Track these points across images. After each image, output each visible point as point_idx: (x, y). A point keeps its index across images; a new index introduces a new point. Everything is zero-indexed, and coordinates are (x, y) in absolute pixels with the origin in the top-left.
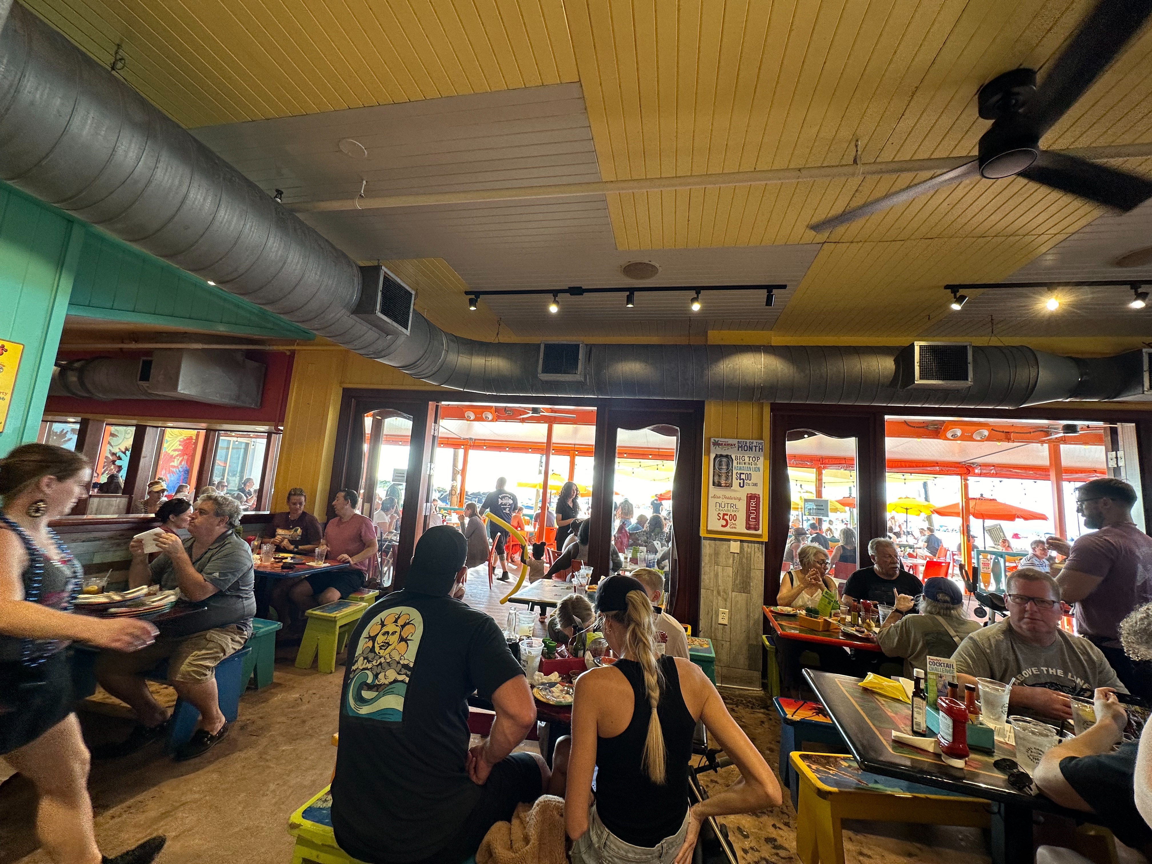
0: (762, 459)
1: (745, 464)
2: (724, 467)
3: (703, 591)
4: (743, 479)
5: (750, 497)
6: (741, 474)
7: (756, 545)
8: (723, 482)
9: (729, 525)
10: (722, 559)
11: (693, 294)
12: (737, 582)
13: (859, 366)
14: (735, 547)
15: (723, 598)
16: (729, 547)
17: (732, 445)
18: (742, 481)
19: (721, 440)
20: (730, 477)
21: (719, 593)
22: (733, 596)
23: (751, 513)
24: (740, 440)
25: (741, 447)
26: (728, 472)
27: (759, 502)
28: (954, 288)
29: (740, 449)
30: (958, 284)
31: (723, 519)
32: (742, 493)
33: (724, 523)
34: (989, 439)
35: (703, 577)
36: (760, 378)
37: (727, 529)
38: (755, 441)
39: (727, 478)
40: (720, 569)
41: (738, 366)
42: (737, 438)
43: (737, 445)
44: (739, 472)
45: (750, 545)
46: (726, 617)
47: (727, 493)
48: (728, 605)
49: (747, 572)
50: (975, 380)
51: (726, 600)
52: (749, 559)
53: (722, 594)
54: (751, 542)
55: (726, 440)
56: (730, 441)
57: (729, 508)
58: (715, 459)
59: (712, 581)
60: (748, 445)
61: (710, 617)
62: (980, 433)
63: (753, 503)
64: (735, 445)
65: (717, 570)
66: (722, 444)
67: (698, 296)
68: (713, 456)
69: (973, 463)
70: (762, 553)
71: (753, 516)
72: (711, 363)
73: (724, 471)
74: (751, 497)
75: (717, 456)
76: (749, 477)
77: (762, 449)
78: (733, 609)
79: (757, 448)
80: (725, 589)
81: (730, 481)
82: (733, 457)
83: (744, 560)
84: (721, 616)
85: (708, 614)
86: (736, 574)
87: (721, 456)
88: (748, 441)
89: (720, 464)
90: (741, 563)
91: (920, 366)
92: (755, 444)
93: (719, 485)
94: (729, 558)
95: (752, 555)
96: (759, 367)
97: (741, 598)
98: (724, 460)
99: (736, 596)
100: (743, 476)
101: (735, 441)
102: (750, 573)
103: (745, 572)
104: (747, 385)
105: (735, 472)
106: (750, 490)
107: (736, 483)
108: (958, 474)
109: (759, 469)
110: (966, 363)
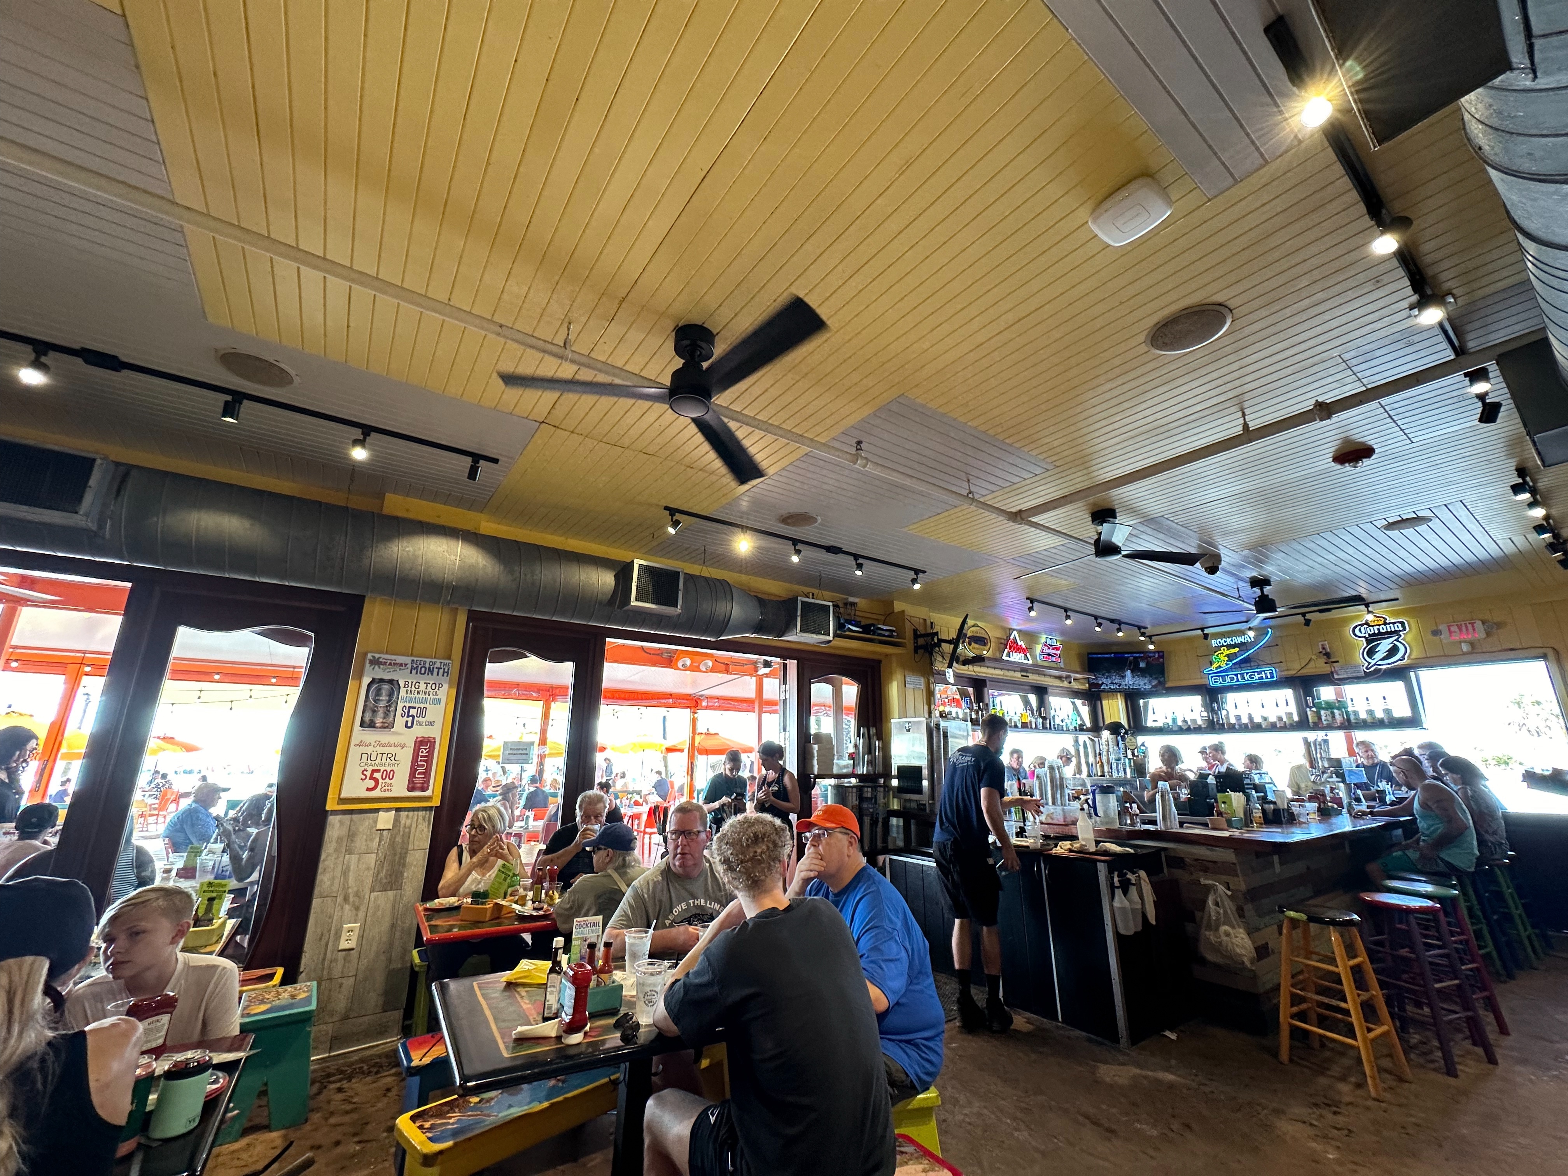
0: (446, 686)
1: (418, 693)
2: (384, 698)
3: (316, 903)
4: (413, 716)
5: (421, 741)
6: (410, 707)
7: (421, 813)
8: (379, 721)
9: (380, 787)
10: (360, 843)
11: (357, 433)
12: (382, 875)
13: (577, 577)
14: (385, 820)
15: (354, 905)
16: (376, 822)
17: (401, 665)
18: (410, 719)
19: (384, 657)
20: (392, 714)
21: (346, 899)
22: (372, 899)
23: (419, 766)
24: (415, 659)
25: (415, 669)
26: (390, 706)
27: (434, 748)
28: (672, 511)
29: (414, 672)
30: (675, 507)
31: (371, 778)
32: (409, 738)
33: (372, 784)
34: (712, 670)
35: (320, 877)
36: (453, 574)
37: (376, 794)
38: (438, 661)
39: (386, 714)
40: (354, 858)
41: (420, 553)
42: (412, 655)
43: (409, 666)
44: (407, 705)
45: (411, 814)
46: (354, 937)
47: (384, 737)
48: (361, 914)
49: (400, 858)
50: (682, 608)
51: (357, 909)
52: (407, 836)
53: (351, 899)
54: (414, 809)
55: (393, 657)
56: (400, 659)
57: (384, 761)
58: (369, 686)
59: (337, 881)
60: (427, 666)
61: (323, 942)
62: (706, 664)
63: (424, 751)
64: (406, 665)
65: (349, 862)
66: (385, 663)
67: (365, 439)
68: (366, 681)
69: (701, 696)
70: (429, 824)
71: (421, 770)
72: (377, 542)
73: (382, 704)
74: (420, 743)
75: (373, 681)
76: (422, 712)
77: (447, 673)
78: (369, 919)
79: (441, 671)
80: (358, 891)
81: (391, 719)
82: (402, 683)
83: (398, 839)
84: (344, 937)
85: (321, 939)
86: (380, 864)
87: (382, 681)
88: (428, 660)
89: (378, 692)
90: (392, 844)
91: (637, 586)
92: (438, 665)
93: (372, 725)
94: (372, 840)
95: (413, 830)
96: (453, 558)
97: (384, 900)
98: (386, 687)
99: (376, 899)
100: (413, 712)
101: (407, 660)
102: (404, 858)
103: (397, 858)
104: (432, 581)
105: (400, 705)
106: (420, 731)
107: (400, 721)
108: (688, 707)
109: (439, 701)
110: (677, 590)
